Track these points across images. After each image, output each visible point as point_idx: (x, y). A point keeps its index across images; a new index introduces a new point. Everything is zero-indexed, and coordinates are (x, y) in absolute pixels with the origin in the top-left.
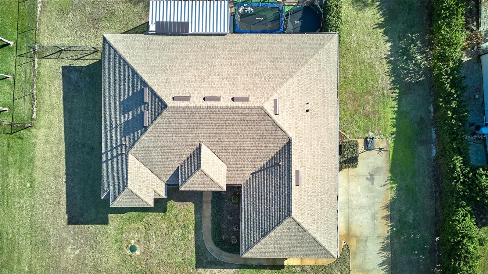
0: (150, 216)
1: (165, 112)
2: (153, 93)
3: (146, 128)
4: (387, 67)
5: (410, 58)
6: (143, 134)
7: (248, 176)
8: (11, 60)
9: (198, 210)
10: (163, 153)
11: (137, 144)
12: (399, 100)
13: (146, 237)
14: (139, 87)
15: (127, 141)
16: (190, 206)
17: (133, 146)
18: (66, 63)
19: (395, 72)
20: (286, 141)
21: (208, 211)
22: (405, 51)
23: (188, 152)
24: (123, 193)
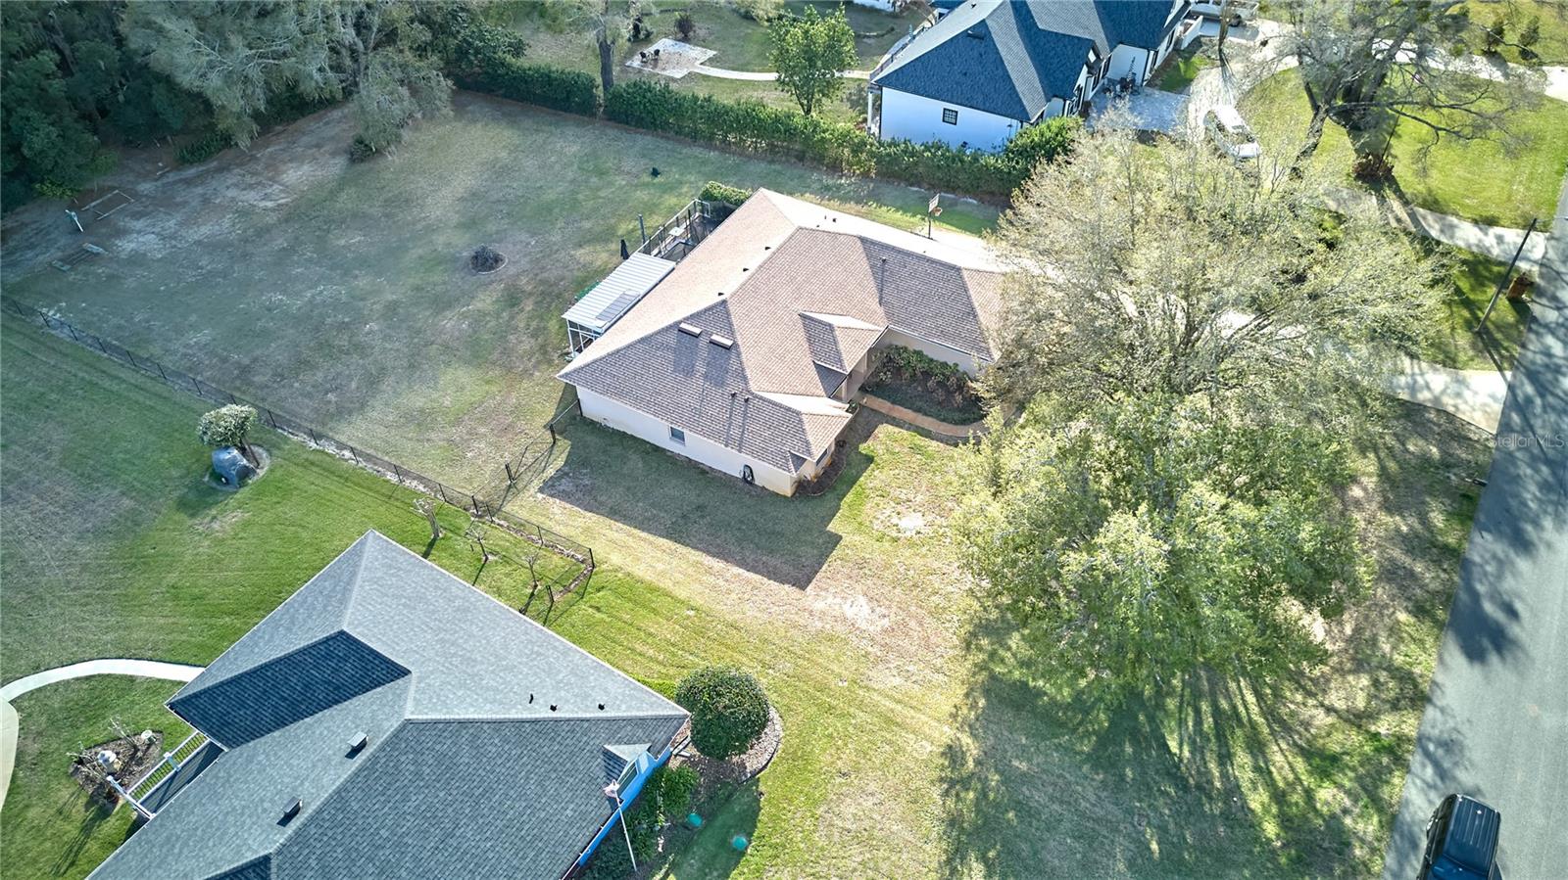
1: (732, 308)
2: (693, 318)
3: (735, 345)
6: (739, 355)
7: (880, 311)
10: (782, 358)
11: (748, 373)
14: (672, 339)
15: (734, 386)
17: (745, 379)
20: (859, 243)
23: (800, 335)
24: (807, 427)
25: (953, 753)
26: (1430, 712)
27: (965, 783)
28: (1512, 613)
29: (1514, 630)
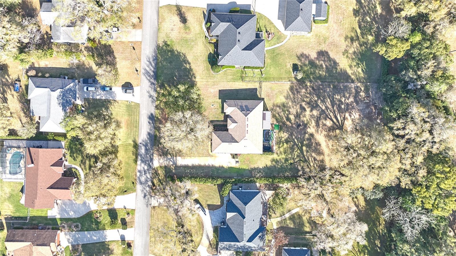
0: (220, 109)
1: (245, 116)
2: (249, 113)
3: (241, 112)
4: (256, 167)
5: (258, 173)
8: (259, 76)
9: (222, 121)
10: (236, 115)
11: (238, 109)
12: (248, 170)
13: (216, 108)
14: (250, 110)
15: (239, 107)
16: (223, 119)
18: (258, 89)
19: (255, 169)
20: (238, 142)
21: (222, 123)
22: (260, 172)
23: (236, 120)
24: (227, 105)
25: (195, 78)
26: (155, 105)
27: (193, 75)
28: (149, 123)
29: (148, 120)
